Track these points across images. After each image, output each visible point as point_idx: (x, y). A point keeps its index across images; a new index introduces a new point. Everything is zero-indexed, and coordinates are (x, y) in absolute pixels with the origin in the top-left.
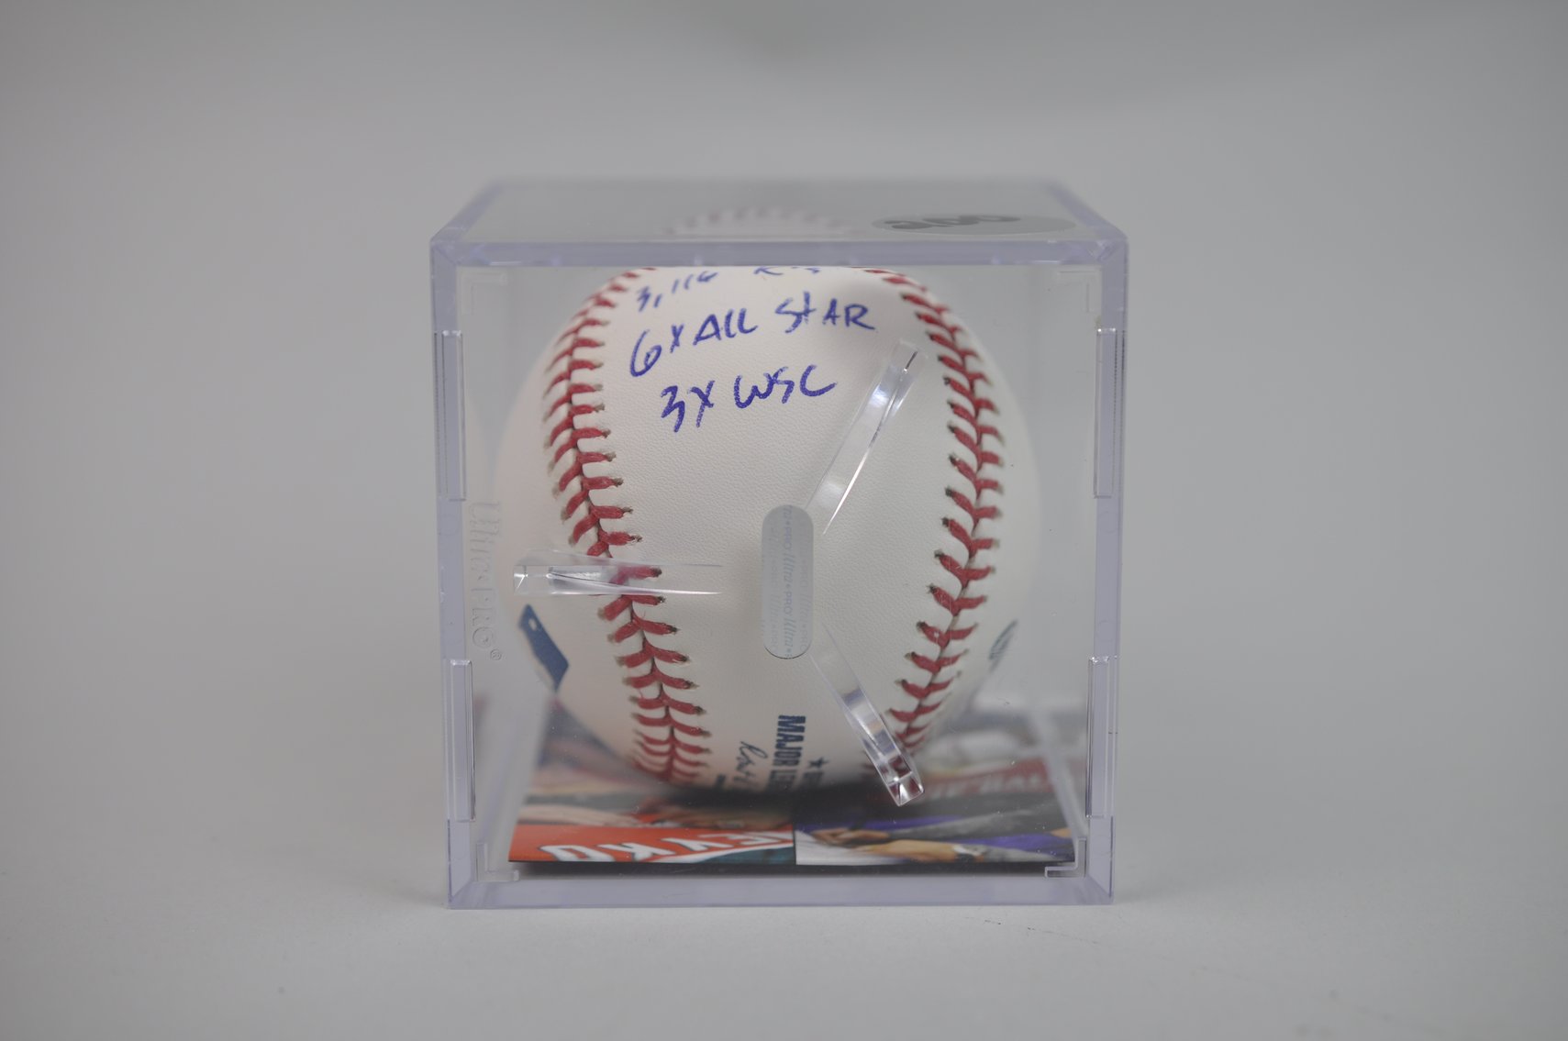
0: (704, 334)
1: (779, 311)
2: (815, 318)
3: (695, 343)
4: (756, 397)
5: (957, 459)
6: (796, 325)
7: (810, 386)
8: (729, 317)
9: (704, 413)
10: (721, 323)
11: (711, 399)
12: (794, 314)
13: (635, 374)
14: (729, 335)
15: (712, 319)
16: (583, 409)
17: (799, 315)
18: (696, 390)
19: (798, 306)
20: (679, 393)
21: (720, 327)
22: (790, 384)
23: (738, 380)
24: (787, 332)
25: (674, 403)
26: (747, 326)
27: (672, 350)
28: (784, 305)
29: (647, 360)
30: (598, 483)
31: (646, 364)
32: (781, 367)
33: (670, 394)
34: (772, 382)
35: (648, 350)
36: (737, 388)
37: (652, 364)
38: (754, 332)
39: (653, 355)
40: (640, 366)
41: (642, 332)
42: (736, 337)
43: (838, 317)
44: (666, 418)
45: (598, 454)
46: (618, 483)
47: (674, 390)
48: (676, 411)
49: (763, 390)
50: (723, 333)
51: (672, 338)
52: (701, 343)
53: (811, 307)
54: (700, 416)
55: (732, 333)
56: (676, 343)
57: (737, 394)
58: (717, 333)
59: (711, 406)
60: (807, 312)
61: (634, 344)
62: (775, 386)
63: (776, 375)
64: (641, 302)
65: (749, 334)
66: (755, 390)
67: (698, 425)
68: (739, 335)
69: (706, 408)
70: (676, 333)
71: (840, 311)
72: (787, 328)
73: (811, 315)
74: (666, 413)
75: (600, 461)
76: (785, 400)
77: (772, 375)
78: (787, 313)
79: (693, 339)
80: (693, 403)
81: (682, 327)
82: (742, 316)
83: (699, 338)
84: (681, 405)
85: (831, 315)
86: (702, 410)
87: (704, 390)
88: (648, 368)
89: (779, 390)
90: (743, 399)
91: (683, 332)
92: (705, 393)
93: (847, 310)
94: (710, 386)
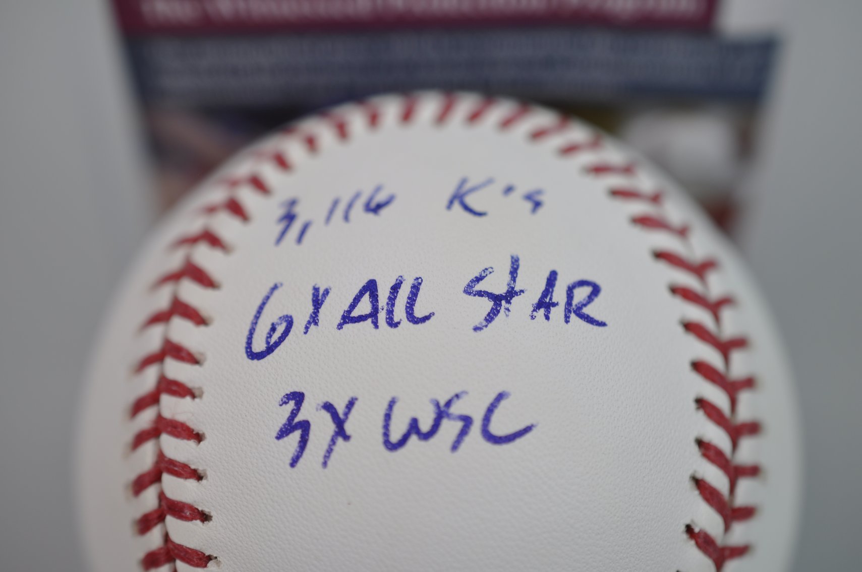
0: (355, 313)
1: (468, 291)
2: (522, 305)
3: (340, 326)
4: (414, 438)
5: (697, 530)
6: (490, 317)
7: (498, 427)
8: (395, 288)
9: (336, 448)
10: (383, 300)
11: (348, 427)
12: (491, 296)
13: (253, 356)
14: (392, 324)
15: (371, 287)
16: (174, 388)
17: (497, 299)
18: (328, 407)
19: (497, 284)
20: (305, 405)
21: (380, 307)
22: (467, 421)
23: (391, 404)
24: (476, 329)
25: (297, 420)
26: (419, 312)
27: (307, 328)
28: (479, 279)
29: (270, 336)
30: (179, 510)
31: (268, 343)
32: (457, 390)
33: (292, 404)
34: (441, 414)
35: (275, 320)
36: (388, 417)
37: (277, 344)
38: (427, 322)
39: (280, 329)
40: (259, 345)
41: (271, 285)
42: (400, 326)
43: (555, 305)
44: (281, 441)
45: (185, 466)
46: (205, 517)
47: (298, 398)
48: (297, 435)
49: (425, 426)
50: (382, 316)
51: (310, 309)
52: (348, 327)
53: (517, 289)
54: (330, 451)
55: (396, 320)
56: (314, 319)
57: (386, 427)
58: (374, 315)
59: (346, 438)
60: (511, 294)
61: (258, 302)
62: (445, 423)
63: (449, 404)
64: (280, 227)
65: (420, 326)
66: (414, 426)
67: (325, 464)
68: (406, 324)
69: (340, 441)
70: (317, 302)
71: (559, 295)
72: (477, 324)
73: (515, 300)
74: (283, 433)
75: (186, 478)
76: (455, 447)
77: (442, 403)
78: (480, 294)
79: (338, 320)
80: (322, 427)
81: (327, 292)
82: (416, 289)
83: (347, 318)
84: (305, 426)
85: (544, 304)
86: (333, 441)
87: (341, 410)
88: (270, 349)
89: (450, 428)
90: (395, 437)
91: (328, 300)
92: (341, 416)
93: (570, 291)
94: (351, 404)
